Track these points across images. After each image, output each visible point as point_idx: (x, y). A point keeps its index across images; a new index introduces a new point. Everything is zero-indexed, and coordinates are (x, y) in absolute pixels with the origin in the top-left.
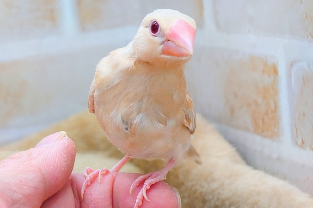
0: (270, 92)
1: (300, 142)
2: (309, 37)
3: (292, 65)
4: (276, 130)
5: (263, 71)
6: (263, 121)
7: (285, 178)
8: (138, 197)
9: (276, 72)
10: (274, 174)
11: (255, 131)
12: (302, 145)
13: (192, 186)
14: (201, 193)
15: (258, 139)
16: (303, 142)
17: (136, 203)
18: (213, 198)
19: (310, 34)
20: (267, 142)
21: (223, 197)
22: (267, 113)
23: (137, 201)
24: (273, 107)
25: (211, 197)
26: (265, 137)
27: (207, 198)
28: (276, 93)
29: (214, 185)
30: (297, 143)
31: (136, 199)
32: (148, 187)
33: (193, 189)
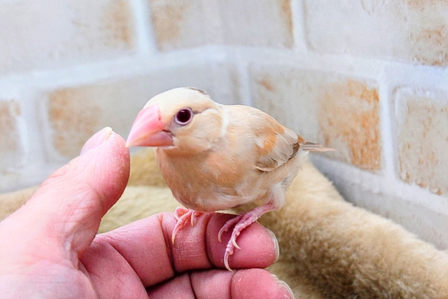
0: (370, 121)
1: (404, 176)
2: (415, 59)
3: (395, 90)
4: (377, 162)
5: (362, 96)
6: (362, 151)
7: (387, 216)
8: (228, 245)
9: (376, 98)
10: (375, 211)
11: (353, 163)
12: (408, 179)
13: (287, 225)
14: (296, 233)
15: (356, 171)
16: (408, 177)
17: (226, 253)
18: (310, 239)
19: (416, 56)
20: (366, 175)
21: (321, 238)
22: (366, 144)
23: (227, 250)
24: (373, 136)
25: (307, 238)
26: (364, 169)
27: (303, 238)
28: (377, 121)
29: (310, 225)
30: (401, 178)
31: (226, 247)
32: (238, 234)
33: (288, 228)
